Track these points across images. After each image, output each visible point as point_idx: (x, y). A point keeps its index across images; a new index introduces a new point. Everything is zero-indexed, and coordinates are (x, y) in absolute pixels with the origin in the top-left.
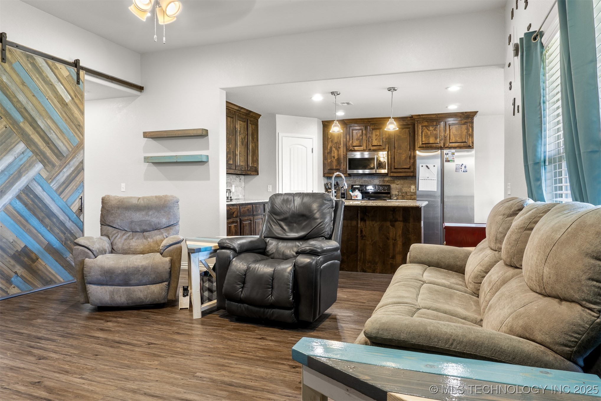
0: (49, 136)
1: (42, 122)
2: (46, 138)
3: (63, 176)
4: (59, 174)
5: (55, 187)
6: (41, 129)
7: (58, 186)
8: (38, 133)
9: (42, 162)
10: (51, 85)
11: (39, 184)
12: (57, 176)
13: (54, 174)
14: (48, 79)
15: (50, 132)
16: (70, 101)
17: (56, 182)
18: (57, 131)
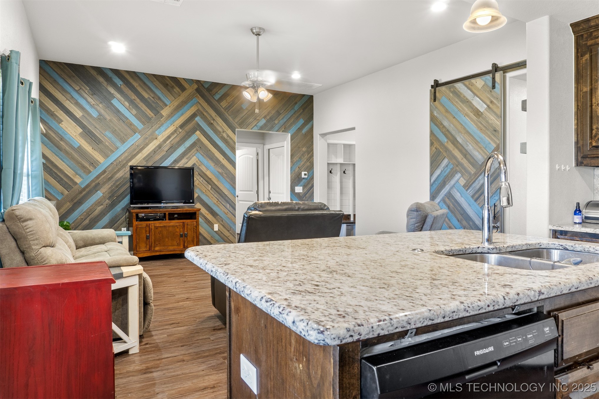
0: (466, 148)
1: (460, 137)
2: (464, 151)
3: (478, 183)
4: (474, 182)
5: (472, 194)
6: (460, 143)
7: (474, 192)
8: (457, 148)
9: (461, 172)
10: (468, 102)
11: (458, 191)
12: (473, 183)
13: (470, 182)
14: (465, 98)
15: (467, 144)
16: (485, 109)
17: (472, 189)
18: (473, 143)
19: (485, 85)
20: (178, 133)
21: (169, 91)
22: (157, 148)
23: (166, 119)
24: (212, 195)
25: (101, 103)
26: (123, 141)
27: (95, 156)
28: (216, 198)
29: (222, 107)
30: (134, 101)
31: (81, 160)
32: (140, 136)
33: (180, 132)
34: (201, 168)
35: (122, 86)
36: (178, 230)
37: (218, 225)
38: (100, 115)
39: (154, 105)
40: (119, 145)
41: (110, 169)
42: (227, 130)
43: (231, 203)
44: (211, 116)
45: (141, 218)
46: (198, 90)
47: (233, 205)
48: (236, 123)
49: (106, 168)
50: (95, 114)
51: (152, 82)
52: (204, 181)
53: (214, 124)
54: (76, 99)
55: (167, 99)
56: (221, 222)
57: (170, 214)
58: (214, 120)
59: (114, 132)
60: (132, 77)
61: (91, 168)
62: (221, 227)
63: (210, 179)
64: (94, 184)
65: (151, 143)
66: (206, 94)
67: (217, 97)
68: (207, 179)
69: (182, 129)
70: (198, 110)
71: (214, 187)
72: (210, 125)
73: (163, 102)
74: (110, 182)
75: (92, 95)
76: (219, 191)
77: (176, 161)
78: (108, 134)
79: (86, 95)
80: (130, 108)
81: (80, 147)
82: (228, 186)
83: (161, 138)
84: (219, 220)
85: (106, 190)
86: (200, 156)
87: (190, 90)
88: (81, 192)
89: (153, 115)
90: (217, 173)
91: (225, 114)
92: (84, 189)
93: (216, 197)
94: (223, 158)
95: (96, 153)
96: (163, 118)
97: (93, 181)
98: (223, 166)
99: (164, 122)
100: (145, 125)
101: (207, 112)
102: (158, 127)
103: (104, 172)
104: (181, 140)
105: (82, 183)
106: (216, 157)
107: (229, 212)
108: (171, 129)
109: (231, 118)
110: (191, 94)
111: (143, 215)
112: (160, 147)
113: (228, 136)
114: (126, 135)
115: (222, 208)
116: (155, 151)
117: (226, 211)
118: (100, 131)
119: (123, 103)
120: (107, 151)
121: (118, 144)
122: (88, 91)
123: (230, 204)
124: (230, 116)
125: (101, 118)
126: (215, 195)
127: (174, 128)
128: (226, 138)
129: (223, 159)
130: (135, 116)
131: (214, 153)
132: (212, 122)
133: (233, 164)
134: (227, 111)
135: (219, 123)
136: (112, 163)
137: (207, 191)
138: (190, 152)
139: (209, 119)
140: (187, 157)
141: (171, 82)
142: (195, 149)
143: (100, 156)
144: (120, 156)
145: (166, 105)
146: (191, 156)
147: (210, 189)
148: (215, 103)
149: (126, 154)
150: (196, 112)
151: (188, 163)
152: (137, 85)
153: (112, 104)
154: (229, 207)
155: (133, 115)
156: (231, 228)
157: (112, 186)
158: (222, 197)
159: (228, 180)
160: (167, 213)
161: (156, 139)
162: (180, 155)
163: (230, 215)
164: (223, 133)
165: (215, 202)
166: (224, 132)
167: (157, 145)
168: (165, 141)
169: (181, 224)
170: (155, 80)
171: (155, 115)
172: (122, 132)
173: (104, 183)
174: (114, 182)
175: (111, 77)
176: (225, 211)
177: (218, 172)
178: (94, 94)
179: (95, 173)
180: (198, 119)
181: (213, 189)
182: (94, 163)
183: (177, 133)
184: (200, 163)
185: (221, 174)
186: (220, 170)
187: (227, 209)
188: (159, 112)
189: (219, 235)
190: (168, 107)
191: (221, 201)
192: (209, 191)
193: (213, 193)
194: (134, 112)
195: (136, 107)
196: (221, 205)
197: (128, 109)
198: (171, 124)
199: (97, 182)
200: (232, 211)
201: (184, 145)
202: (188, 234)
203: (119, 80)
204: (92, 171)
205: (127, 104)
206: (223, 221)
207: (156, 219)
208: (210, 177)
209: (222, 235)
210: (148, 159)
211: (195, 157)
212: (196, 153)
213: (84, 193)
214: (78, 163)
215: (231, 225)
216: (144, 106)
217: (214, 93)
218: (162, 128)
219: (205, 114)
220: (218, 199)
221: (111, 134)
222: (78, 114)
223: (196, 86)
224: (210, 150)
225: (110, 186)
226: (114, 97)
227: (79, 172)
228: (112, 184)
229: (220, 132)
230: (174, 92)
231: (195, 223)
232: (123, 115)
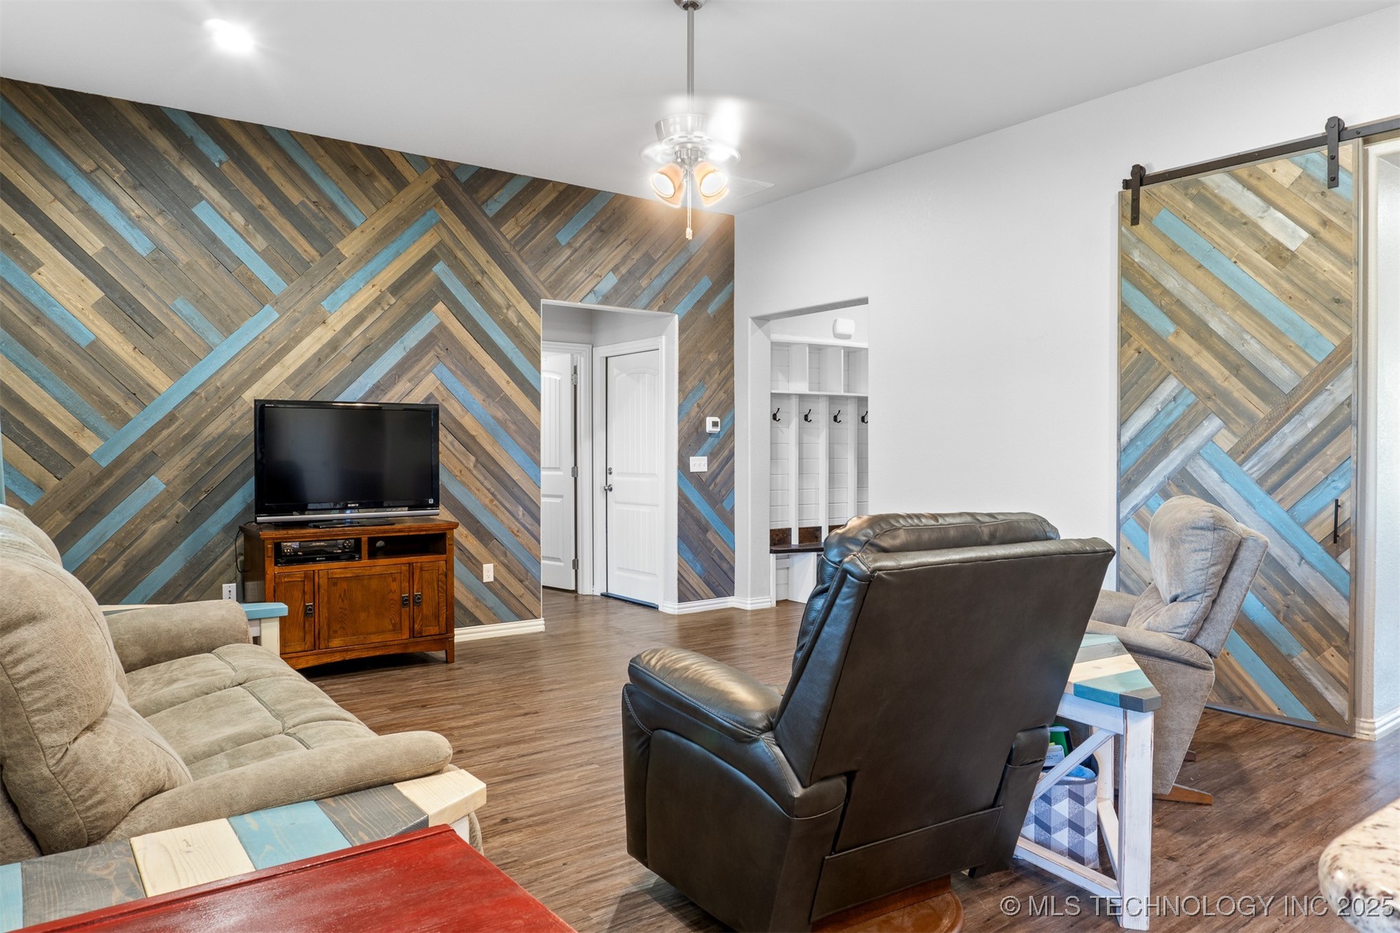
0: (1240, 349)
1: (1221, 320)
2: (1232, 357)
3: (1281, 444)
4: (1266, 440)
5: (1258, 473)
6: (1219, 337)
7: (1264, 469)
8: (1209, 348)
9: (1220, 414)
10: (1245, 224)
11: (1211, 465)
12: (1261, 445)
13: (1252, 441)
14: (1236, 215)
15: (1242, 339)
16: (1305, 243)
17: (1259, 461)
18: (1261, 334)
19: (1306, 175)
20: (386, 308)
21: (360, 186)
22: (327, 351)
23: (353, 268)
24: (478, 484)
25: (161, 213)
26: (227, 328)
27: (143, 372)
28: (488, 490)
29: (504, 236)
30: (262, 212)
31: (98, 383)
32: (277, 315)
33: (391, 306)
34: (449, 409)
35: (225, 167)
36: (394, 586)
37: (495, 567)
38: (159, 249)
39: (318, 226)
40: (216, 340)
41: (187, 410)
42: (519, 303)
43: (527, 503)
44: (477, 264)
45: (290, 555)
46: (441, 189)
47: (533, 509)
48: (543, 283)
49: (175, 408)
50: (142, 247)
51: (312, 158)
52: (456, 443)
53: (483, 284)
54: (85, 197)
55: (356, 211)
56: (502, 558)
57: (372, 541)
58: (483, 272)
59: (200, 300)
60: (255, 141)
61: (129, 408)
62: (502, 570)
63: (473, 438)
64: (138, 456)
65: (307, 334)
66: (464, 198)
67: (493, 208)
68: (464, 438)
69: (398, 296)
70: (441, 243)
71: (483, 459)
72: (474, 286)
73: (344, 218)
74: (188, 449)
75: (135, 188)
76: (496, 470)
77: (379, 387)
78: (182, 305)
79: (114, 189)
80: (247, 230)
81: (95, 345)
82: (520, 456)
83: (337, 322)
84: (497, 552)
85: (176, 473)
86: (446, 373)
87: (419, 186)
88: (98, 481)
89: (314, 253)
90: (492, 421)
91: (512, 256)
92: (108, 472)
93: (489, 487)
94: (508, 378)
95: (146, 362)
96: (343, 264)
97: (135, 447)
98: (506, 403)
99: (346, 274)
100: (292, 281)
101: (464, 249)
102: (328, 288)
103: (171, 418)
104: (394, 327)
105: (102, 453)
106: (489, 377)
107: (522, 529)
108: (367, 296)
109: (529, 267)
110: (422, 198)
111: (296, 545)
112: (333, 345)
113: (521, 318)
114: (236, 311)
115: (503, 518)
116: (319, 359)
117: (516, 526)
118: (158, 297)
119: (226, 215)
120: (179, 356)
121: (213, 336)
122: (122, 177)
123: (525, 508)
124: (526, 263)
125: (160, 260)
126: (486, 483)
127: (375, 292)
128: (516, 324)
129: (508, 382)
130: (263, 254)
131: (485, 366)
132: (479, 278)
133: (534, 395)
134: (517, 249)
135: (497, 281)
136: (193, 393)
137: (465, 472)
138: (418, 360)
139: (471, 268)
140: (410, 374)
141: (367, 163)
142: (432, 354)
143: (158, 372)
144: (217, 372)
145: (352, 227)
146: (422, 373)
147: (471, 465)
148: (487, 226)
149: (236, 367)
150: (435, 249)
151: (413, 394)
152: (270, 165)
153: (194, 218)
154: (523, 514)
155: (256, 251)
156: (527, 571)
157: (193, 461)
158: (506, 487)
159: (520, 440)
160: (364, 539)
161: (324, 322)
162: (391, 370)
163: (526, 538)
164: (507, 309)
165: (487, 501)
166: (509, 307)
167: (325, 340)
168: (348, 330)
169: (405, 568)
170: (322, 152)
171: (321, 255)
172: (223, 300)
173: (171, 453)
174: (199, 449)
175: (191, 139)
176: (513, 526)
177: (495, 418)
178: (141, 185)
179: (141, 423)
180: (440, 269)
181: (479, 465)
182: (139, 394)
183: (383, 309)
184: (445, 393)
185: (502, 424)
186: (500, 414)
187: (517, 520)
188: (331, 246)
189: (496, 594)
190: (356, 232)
191: (501, 499)
192: (470, 470)
193: (481, 478)
194: (260, 242)
195: (267, 229)
196: (503, 509)
197: (241, 235)
198: (367, 283)
199: (148, 448)
200: (530, 527)
201: (402, 342)
202: (424, 597)
203: (217, 148)
204: (132, 415)
205: (239, 219)
206: (508, 552)
207: (332, 557)
208: (474, 433)
209: (504, 593)
210: (301, 382)
211: (431, 377)
212: (434, 366)
213: (108, 483)
214: (90, 391)
215: (529, 565)
216: (289, 227)
217: (485, 198)
218: (342, 293)
219: (460, 255)
220: (493, 494)
221: (190, 306)
222: (92, 243)
223: (435, 177)
224: (472, 358)
225: (187, 460)
226: (202, 198)
227: (92, 420)
228: (193, 455)
229: (500, 307)
230: (375, 188)
231: (443, 563)
232: (227, 251)
